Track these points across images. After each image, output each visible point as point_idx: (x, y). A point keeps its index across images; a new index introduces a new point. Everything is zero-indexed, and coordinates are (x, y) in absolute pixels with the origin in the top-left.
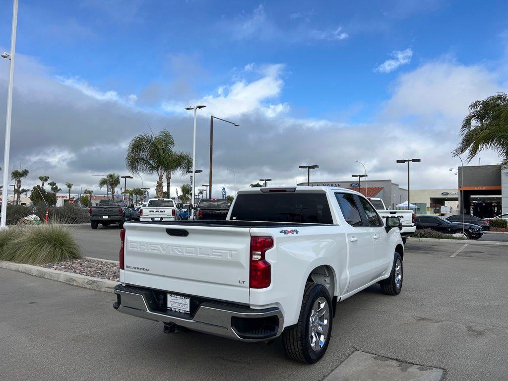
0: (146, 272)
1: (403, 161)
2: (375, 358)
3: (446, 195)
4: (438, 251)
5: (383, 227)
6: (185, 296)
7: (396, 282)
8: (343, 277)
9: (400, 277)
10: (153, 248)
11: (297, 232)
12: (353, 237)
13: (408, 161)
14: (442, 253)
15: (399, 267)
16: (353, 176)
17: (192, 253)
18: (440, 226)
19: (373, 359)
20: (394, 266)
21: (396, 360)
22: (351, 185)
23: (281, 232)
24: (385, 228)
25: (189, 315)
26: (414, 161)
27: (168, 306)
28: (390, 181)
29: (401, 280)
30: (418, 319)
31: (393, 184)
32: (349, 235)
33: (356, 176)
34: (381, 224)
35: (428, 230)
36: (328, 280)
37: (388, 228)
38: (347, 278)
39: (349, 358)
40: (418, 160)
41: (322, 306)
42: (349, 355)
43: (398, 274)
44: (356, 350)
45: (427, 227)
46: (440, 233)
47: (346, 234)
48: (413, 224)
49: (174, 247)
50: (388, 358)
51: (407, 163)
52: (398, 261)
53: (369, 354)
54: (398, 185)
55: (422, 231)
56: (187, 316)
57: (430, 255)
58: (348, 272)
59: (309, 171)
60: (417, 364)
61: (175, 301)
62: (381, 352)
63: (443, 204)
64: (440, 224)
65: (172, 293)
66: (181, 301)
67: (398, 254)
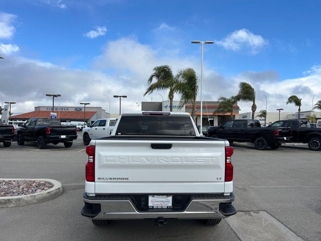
0: (125, 180)
1: (117, 97)
6: (168, 195)
10: (135, 160)
13: (120, 97)
16: (80, 104)
17: (178, 161)
22: (76, 109)
25: (172, 209)
27: (149, 205)
28: (101, 108)
31: (102, 110)
33: (83, 104)
49: (159, 158)
54: (105, 111)
56: (170, 210)
59: (53, 98)
61: (157, 200)
65: (153, 195)
66: (164, 200)
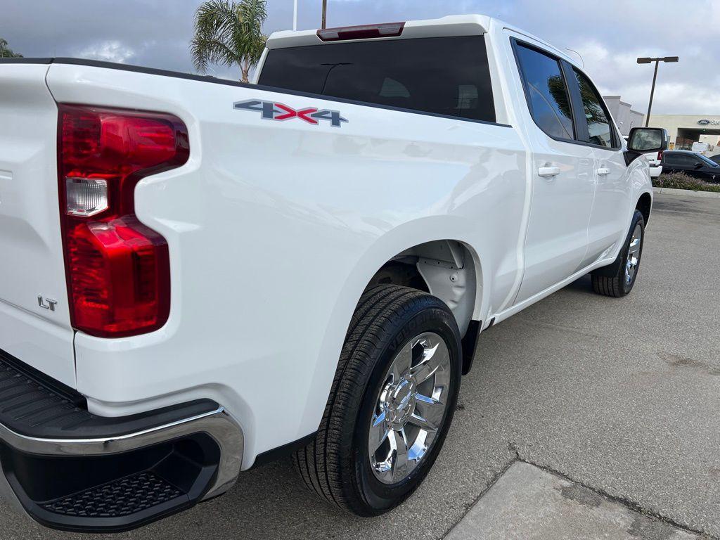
1: (648, 60)
2: (566, 492)
3: (704, 124)
4: (695, 211)
5: (621, 152)
7: (627, 272)
8: (504, 270)
9: (634, 261)
11: (336, 119)
12: (547, 165)
13: (658, 60)
14: (703, 214)
15: (636, 240)
18: (699, 170)
19: (558, 494)
20: (629, 240)
21: (625, 502)
23: (240, 106)
24: (625, 153)
26: (667, 60)
28: (619, 98)
29: (636, 267)
30: (672, 360)
31: (622, 103)
32: (536, 157)
34: (615, 144)
35: (678, 175)
36: (460, 277)
37: (631, 156)
38: (515, 273)
39: (493, 489)
40: (675, 59)
41: (429, 354)
42: (496, 478)
43: (631, 255)
44: (518, 458)
45: (678, 171)
46: (699, 182)
47: (528, 152)
48: (659, 162)
50: (602, 493)
51: (654, 63)
52: (638, 227)
53: (550, 476)
54: (630, 106)
55: (668, 177)
57: (682, 218)
58: (520, 257)
60: (685, 528)
62: (584, 472)
63: (697, 139)
64: (700, 166)
67: (639, 213)
